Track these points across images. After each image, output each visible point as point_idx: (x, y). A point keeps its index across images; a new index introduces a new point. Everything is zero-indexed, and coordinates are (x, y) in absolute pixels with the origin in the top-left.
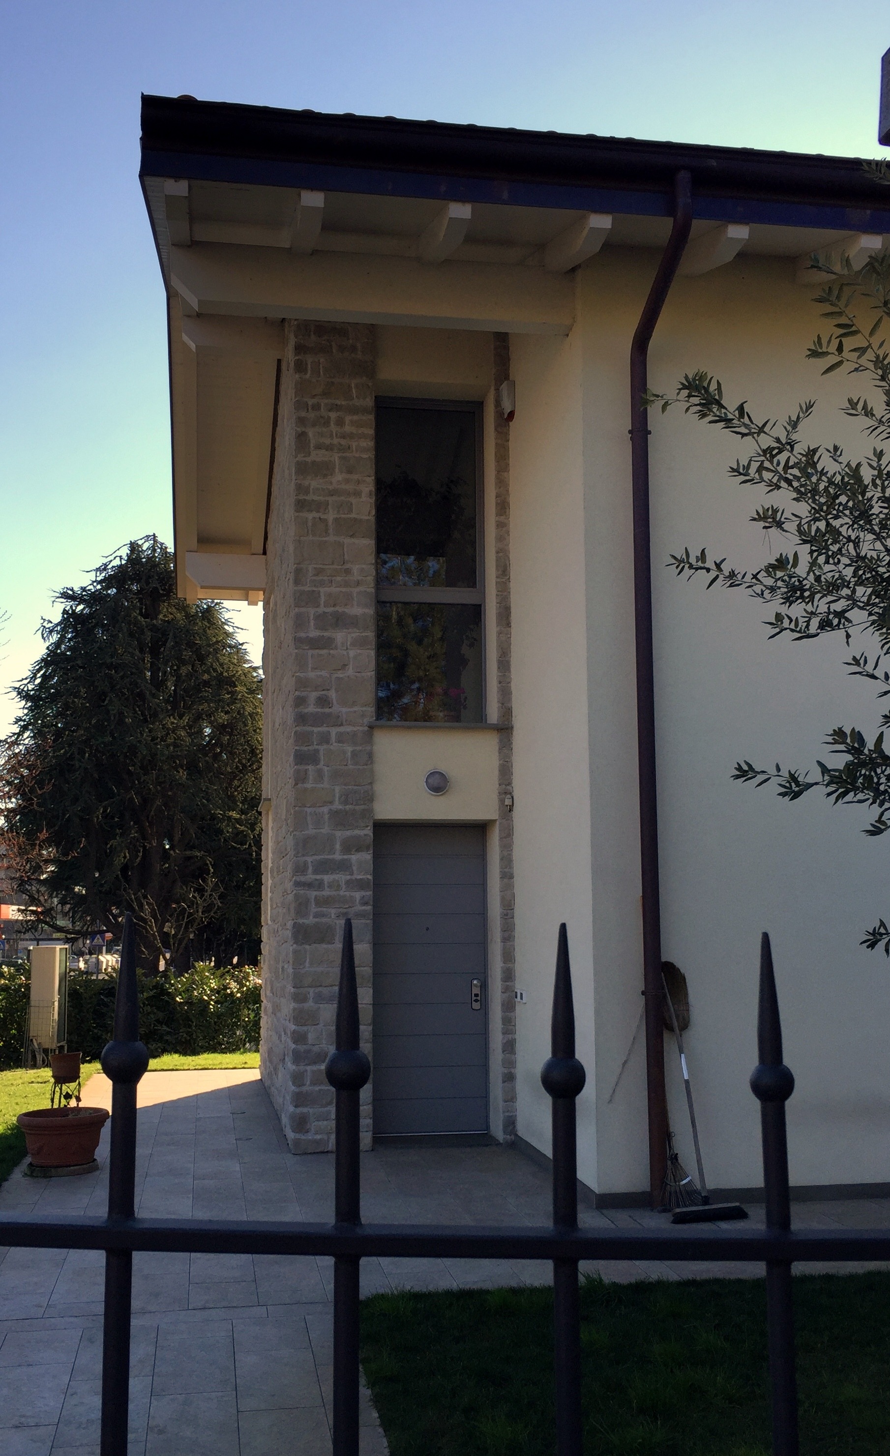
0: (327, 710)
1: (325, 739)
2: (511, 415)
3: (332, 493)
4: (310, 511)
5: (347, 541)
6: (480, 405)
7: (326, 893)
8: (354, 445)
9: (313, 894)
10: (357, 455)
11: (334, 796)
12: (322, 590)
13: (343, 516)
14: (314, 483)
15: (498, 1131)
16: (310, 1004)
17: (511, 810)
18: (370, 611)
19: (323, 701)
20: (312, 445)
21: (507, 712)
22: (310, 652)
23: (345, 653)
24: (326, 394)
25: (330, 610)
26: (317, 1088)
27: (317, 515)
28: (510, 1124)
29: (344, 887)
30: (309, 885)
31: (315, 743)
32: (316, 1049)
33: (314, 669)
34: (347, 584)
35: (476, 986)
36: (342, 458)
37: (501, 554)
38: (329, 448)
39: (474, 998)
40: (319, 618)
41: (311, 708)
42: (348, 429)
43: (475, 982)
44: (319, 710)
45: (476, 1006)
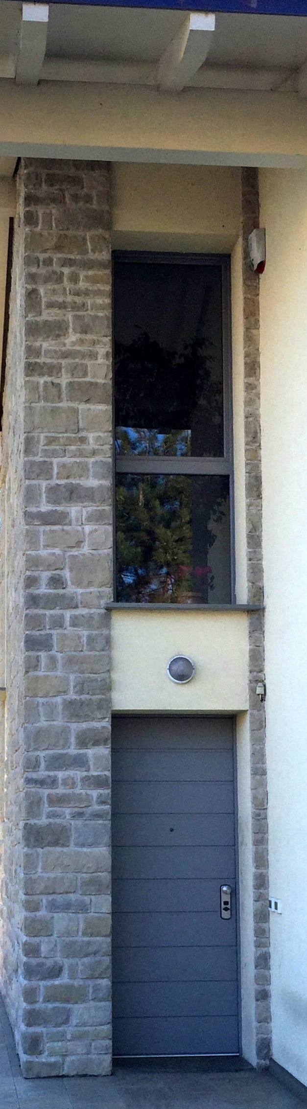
0: (61, 591)
1: (58, 623)
2: (261, 266)
3: (65, 355)
4: (41, 375)
5: (82, 407)
6: (225, 259)
7: (61, 790)
8: (89, 302)
9: (45, 792)
10: (92, 313)
11: (68, 684)
12: (55, 461)
13: (77, 380)
14: (46, 345)
15: (251, 1055)
16: (43, 913)
17: (263, 700)
18: (108, 483)
19: (57, 582)
20: (43, 303)
21: (258, 592)
22: (42, 528)
23: (79, 528)
24: (58, 248)
25: (62, 482)
26: (50, 1006)
27: (49, 379)
28: (265, 1046)
29: (79, 784)
30: (42, 783)
31: (48, 627)
32: (49, 963)
33: (46, 546)
34: (81, 454)
35: (225, 892)
36: (76, 317)
37: (251, 419)
38: (62, 306)
39: (223, 906)
40: (51, 490)
41: (43, 589)
42: (82, 285)
43: (225, 888)
44: (51, 591)
45: (226, 914)
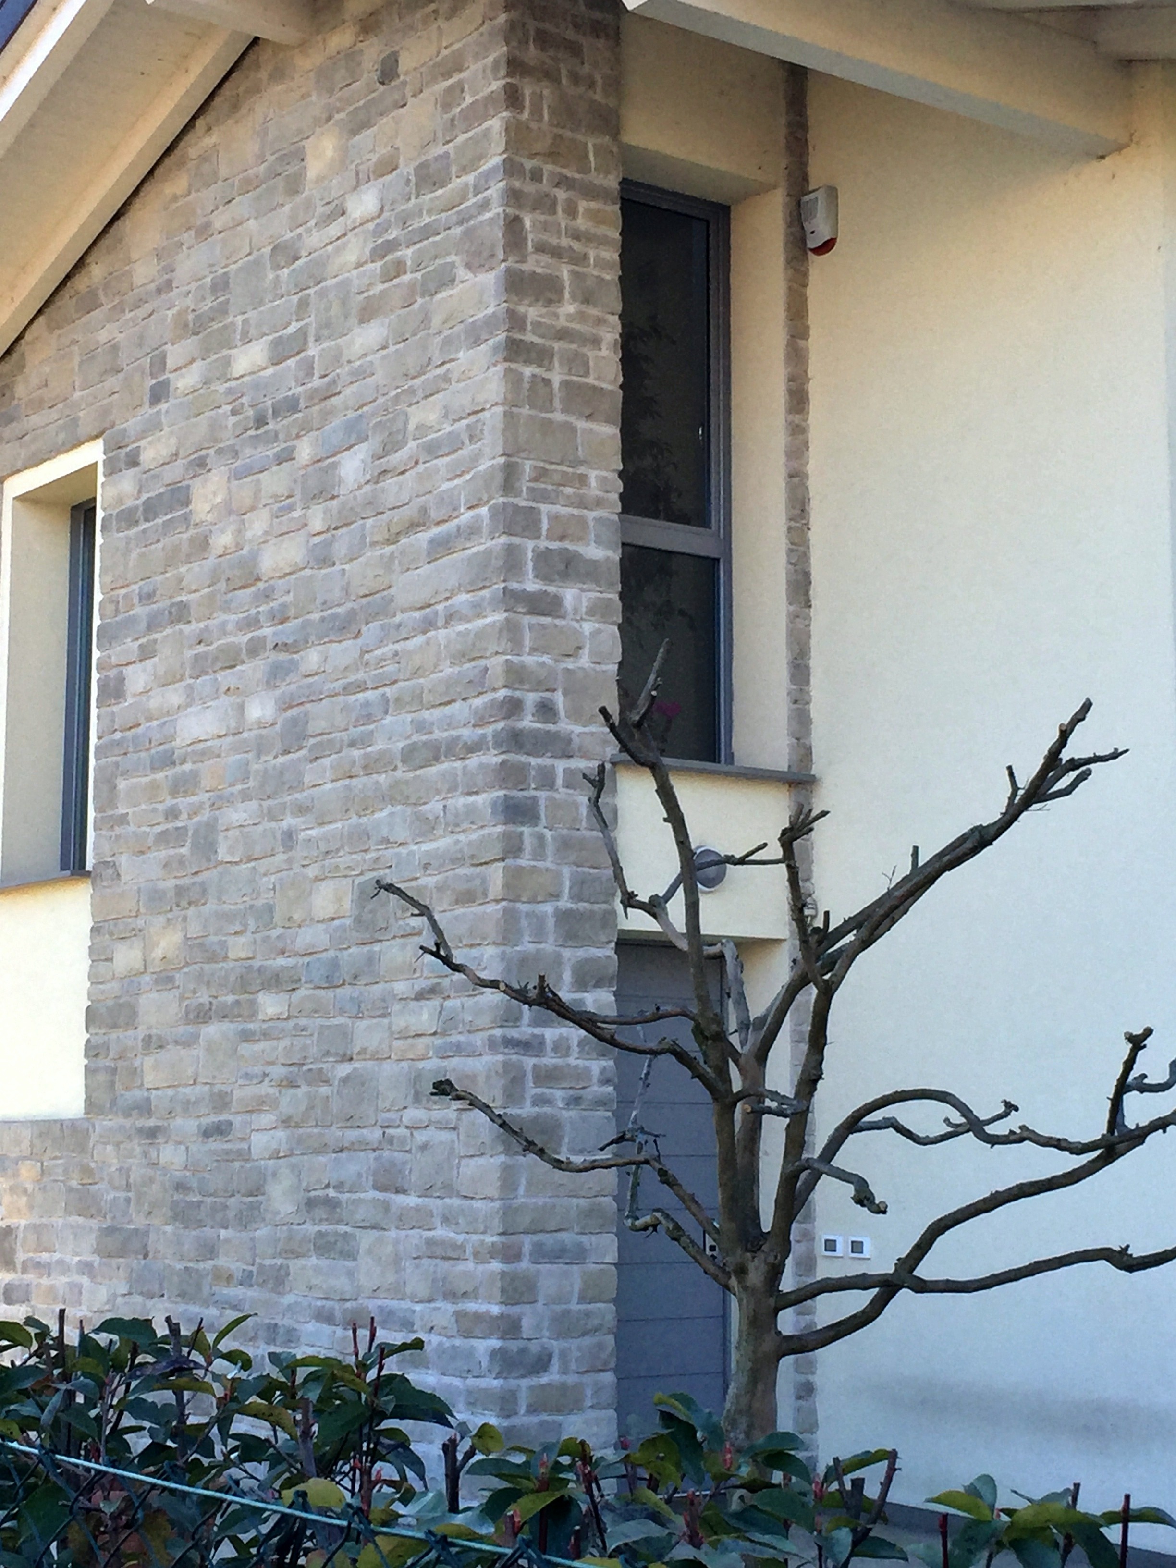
0: (551, 727)
1: (547, 780)
3: (563, 334)
4: (528, 362)
5: (581, 424)
7: (549, 1060)
8: (592, 254)
9: (529, 1062)
10: (596, 273)
11: (561, 884)
12: (544, 508)
13: (575, 378)
14: (533, 313)
16: (525, 1264)
18: (615, 556)
19: (546, 710)
20: (530, 244)
21: (806, 754)
22: (527, 620)
23: (576, 625)
24: (552, 155)
25: (555, 545)
26: (535, 1419)
27: (538, 371)
29: (576, 1049)
30: (526, 1046)
31: (533, 786)
32: (534, 1347)
33: (534, 650)
34: (582, 503)
36: (575, 274)
37: (796, 480)
38: (556, 253)
40: (543, 557)
41: (528, 722)
42: (581, 223)
44: (539, 725)
